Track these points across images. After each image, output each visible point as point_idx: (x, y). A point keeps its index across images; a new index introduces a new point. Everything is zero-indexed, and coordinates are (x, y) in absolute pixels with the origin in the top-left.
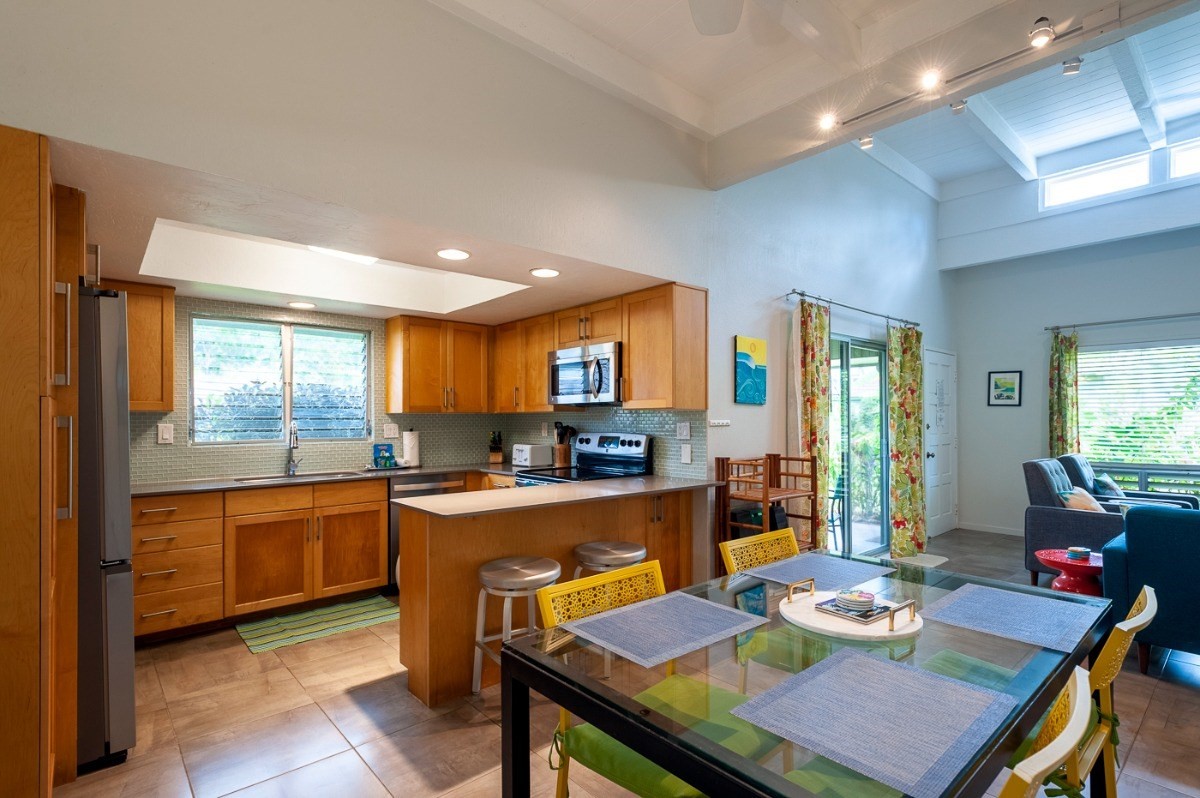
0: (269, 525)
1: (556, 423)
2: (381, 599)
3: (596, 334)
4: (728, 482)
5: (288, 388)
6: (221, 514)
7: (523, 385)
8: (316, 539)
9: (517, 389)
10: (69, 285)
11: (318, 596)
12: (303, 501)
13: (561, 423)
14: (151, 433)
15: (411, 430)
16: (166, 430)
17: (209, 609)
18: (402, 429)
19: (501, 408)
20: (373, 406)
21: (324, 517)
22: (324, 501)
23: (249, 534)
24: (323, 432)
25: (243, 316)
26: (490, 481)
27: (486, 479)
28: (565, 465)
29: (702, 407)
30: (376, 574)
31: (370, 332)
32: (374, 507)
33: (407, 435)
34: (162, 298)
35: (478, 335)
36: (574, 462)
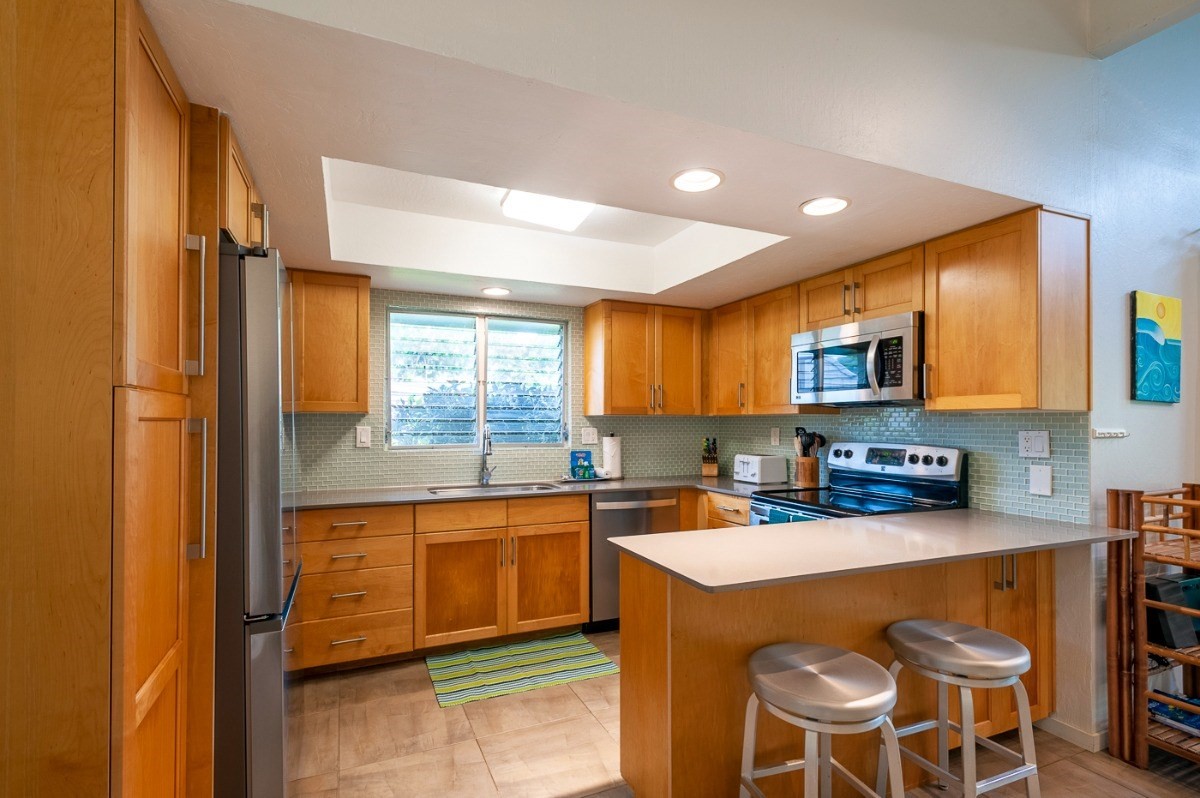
0: (460, 544)
1: (797, 429)
2: (582, 639)
3: (871, 304)
4: (1142, 532)
5: (482, 387)
6: (411, 530)
7: (751, 380)
8: (510, 562)
9: (742, 385)
10: (204, 238)
11: (513, 630)
12: (495, 518)
13: (803, 429)
14: (350, 435)
15: (612, 435)
16: (364, 433)
17: (399, 640)
18: (602, 433)
19: (719, 409)
20: (570, 407)
21: (519, 537)
22: (520, 519)
23: (441, 554)
24: (517, 436)
25: (438, 308)
26: (709, 500)
27: (704, 498)
28: (812, 485)
29: (1083, 407)
30: (577, 610)
31: (567, 323)
32: (573, 528)
33: (607, 440)
34: (357, 288)
35: (689, 320)
36: (823, 482)
